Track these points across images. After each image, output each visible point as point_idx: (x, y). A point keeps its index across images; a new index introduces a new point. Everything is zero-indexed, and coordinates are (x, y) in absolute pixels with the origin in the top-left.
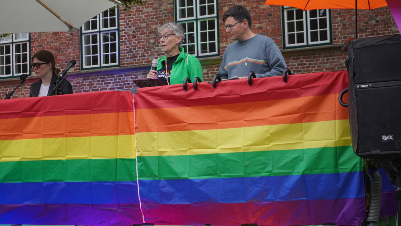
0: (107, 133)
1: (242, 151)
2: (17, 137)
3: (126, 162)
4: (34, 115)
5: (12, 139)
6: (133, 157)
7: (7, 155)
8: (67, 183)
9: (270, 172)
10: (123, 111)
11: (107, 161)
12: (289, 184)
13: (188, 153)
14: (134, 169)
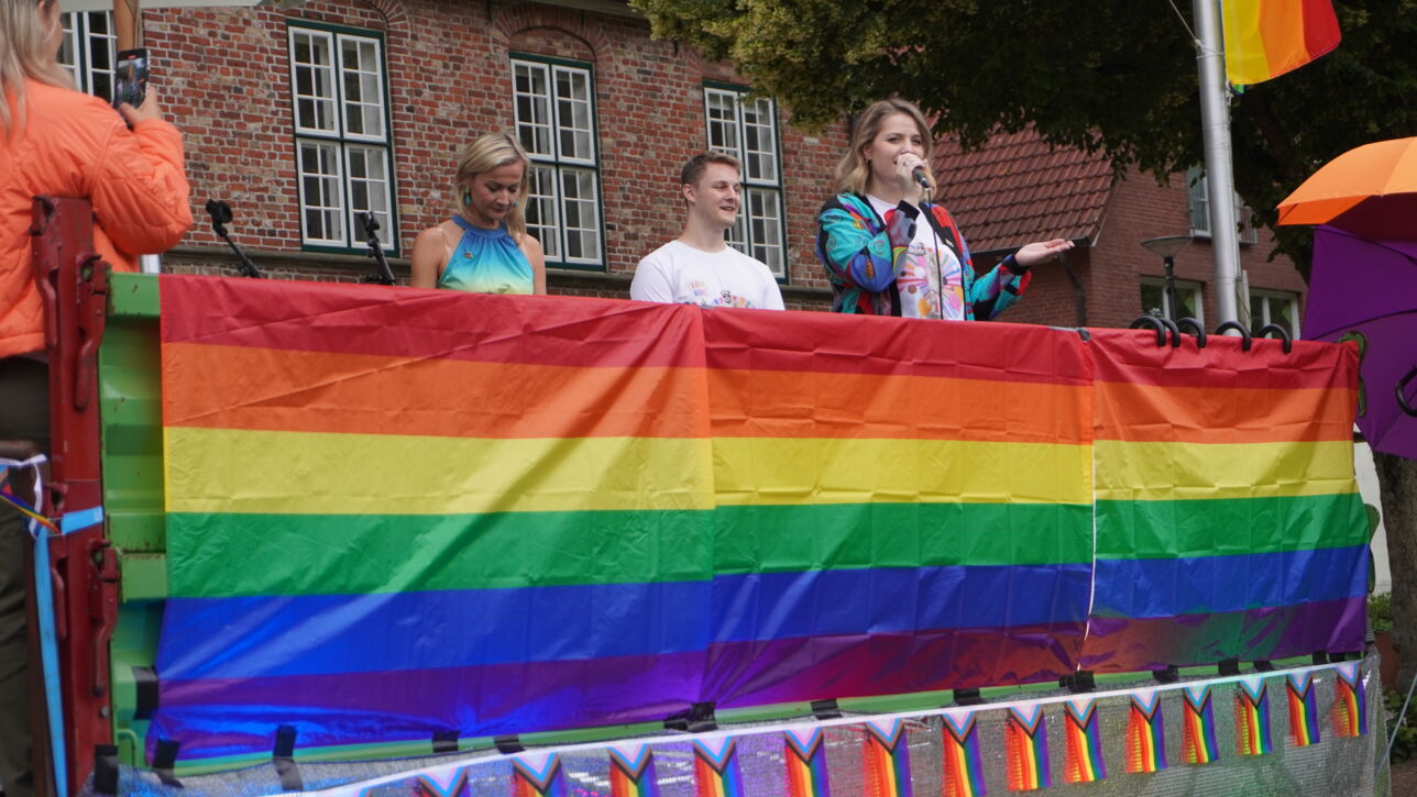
0: (1041, 436)
1: (1249, 496)
2: (853, 430)
3: (1074, 511)
4: (888, 371)
5: (841, 436)
6: (1086, 503)
7: (833, 485)
8: (969, 569)
9: (1278, 542)
10: (1063, 383)
11: (1042, 509)
12: (1298, 569)
13: (1171, 497)
14: (1088, 533)
